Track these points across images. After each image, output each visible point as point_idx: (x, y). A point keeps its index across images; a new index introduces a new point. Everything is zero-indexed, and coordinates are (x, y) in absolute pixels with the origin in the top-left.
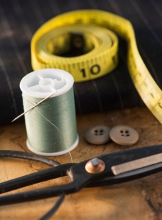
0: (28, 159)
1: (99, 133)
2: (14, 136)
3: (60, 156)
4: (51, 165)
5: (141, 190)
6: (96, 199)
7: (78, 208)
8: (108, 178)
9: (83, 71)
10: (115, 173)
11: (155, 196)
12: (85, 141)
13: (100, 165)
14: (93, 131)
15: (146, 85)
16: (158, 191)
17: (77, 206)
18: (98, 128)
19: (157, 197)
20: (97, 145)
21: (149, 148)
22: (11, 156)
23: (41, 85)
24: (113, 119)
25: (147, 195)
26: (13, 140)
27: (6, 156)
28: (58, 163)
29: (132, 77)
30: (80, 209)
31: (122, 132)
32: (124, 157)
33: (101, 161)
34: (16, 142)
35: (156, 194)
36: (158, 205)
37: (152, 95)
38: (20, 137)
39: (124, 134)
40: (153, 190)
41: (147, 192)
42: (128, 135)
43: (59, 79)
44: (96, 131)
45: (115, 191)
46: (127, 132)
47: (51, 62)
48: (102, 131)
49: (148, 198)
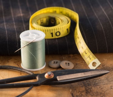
0: (20, 71)
1: (55, 63)
2: (16, 61)
3: (35, 71)
4: (30, 74)
5: (70, 89)
6: (48, 91)
7: (39, 94)
8: (55, 82)
9: (52, 34)
10: (58, 79)
11: (75, 92)
12: (48, 66)
13: (52, 75)
14: (53, 62)
15: (80, 43)
16: (77, 90)
17: (38, 93)
18: (56, 61)
19: (77, 93)
20: (54, 68)
21: (76, 70)
22: (12, 69)
23: (30, 36)
24: (64, 58)
25: (72, 91)
26: (15, 62)
27: (10, 69)
28: (33, 73)
29: (75, 39)
30: (40, 94)
31: (66, 63)
32: (64, 73)
33: (52, 73)
34: (16, 63)
35: (76, 91)
36: (76, 96)
37: (82, 47)
38: (18, 61)
39: (67, 64)
40: (75, 89)
41: (72, 90)
42: (69, 65)
43: (39, 35)
44: (54, 62)
45: (58, 88)
46: (68, 64)
47: (37, 28)
48: (57, 62)
49: (72, 93)
